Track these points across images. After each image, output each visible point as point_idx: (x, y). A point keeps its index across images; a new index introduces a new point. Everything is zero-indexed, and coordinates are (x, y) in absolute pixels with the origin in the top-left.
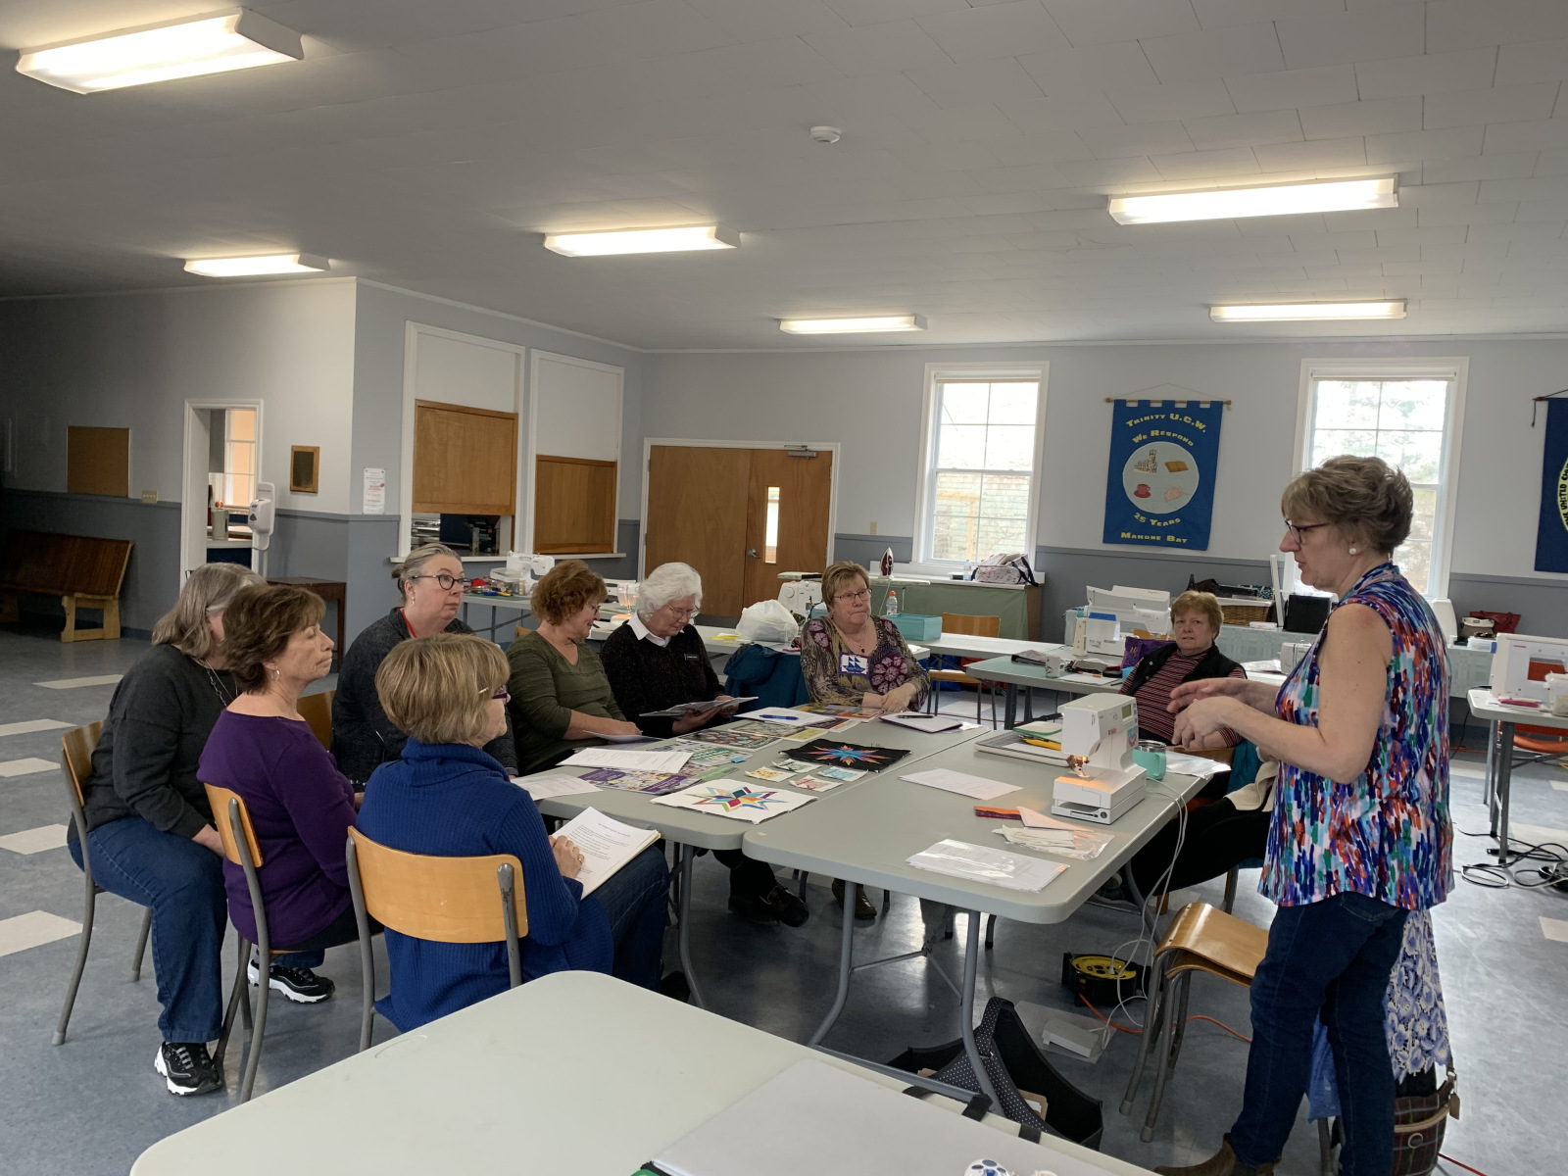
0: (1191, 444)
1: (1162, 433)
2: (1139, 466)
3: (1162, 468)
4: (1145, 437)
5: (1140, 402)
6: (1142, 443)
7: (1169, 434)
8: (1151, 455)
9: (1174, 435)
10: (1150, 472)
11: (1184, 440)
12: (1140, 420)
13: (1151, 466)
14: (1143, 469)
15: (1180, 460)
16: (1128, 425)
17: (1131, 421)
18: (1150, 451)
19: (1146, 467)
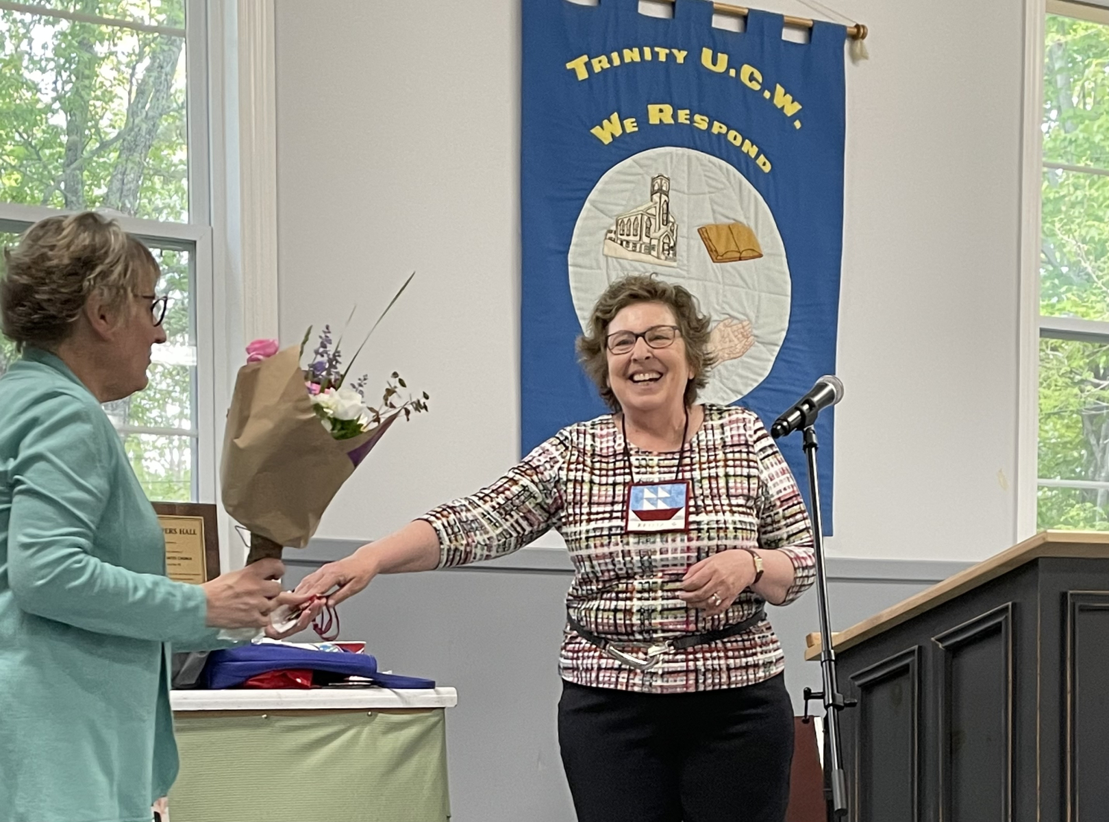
0: (764, 165)
1: (683, 115)
2: (619, 232)
3: (693, 248)
4: (633, 126)
6: (624, 148)
7: (701, 122)
8: (656, 197)
9: (717, 128)
10: (658, 258)
11: (745, 149)
12: (610, 61)
13: (657, 235)
14: (635, 245)
15: (742, 219)
16: (573, 70)
17: (585, 58)
18: (653, 179)
19: (646, 240)
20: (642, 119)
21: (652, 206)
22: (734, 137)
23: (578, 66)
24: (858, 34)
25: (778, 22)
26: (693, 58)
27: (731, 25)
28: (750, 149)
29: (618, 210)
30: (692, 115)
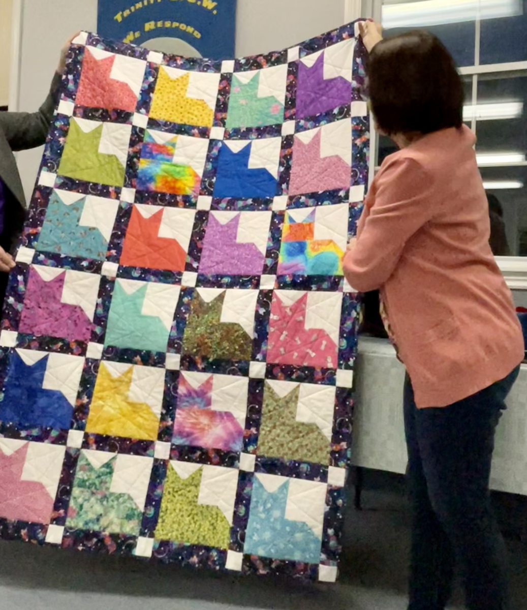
0: (198, 35)
1: (159, 24)
4: (137, 34)
7: (168, 24)
9: (175, 24)
11: (187, 31)
12: (130, 11)
16: (117, 20)
17: (121, 13)
20: (142, 30)
22: (183, 27)
23: (118, 17)
28: (190, 29)
30: (164, 22)
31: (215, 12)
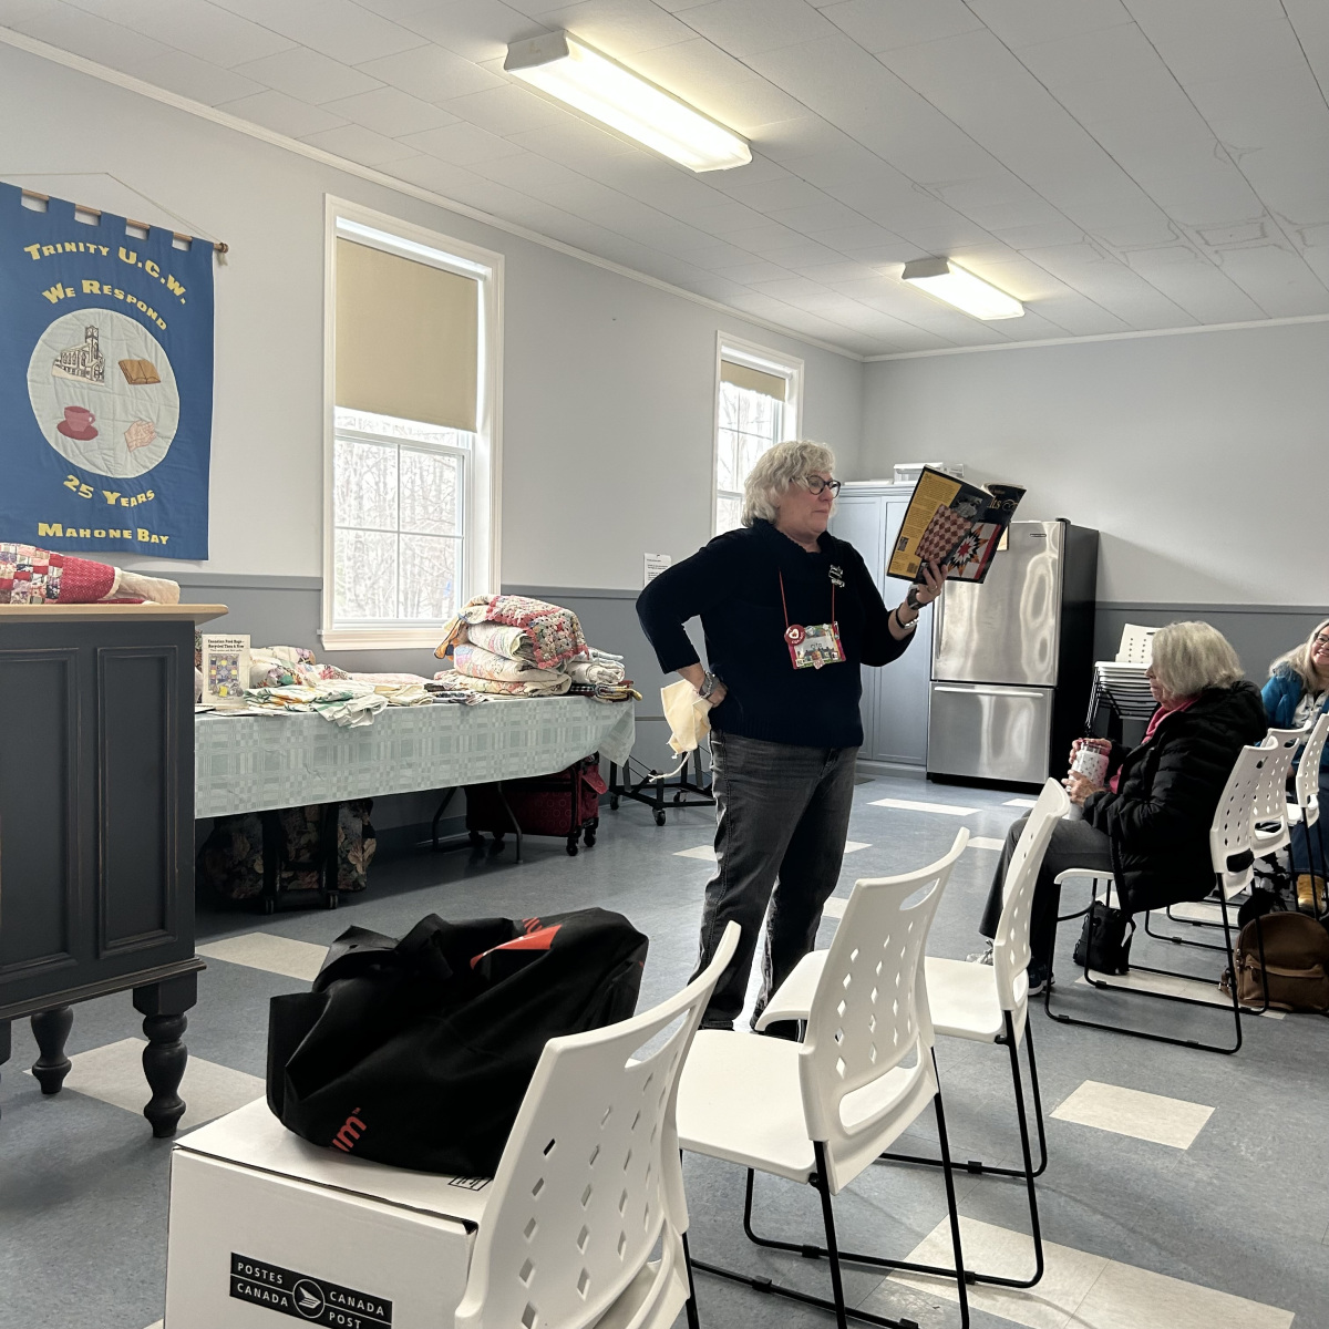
0: (161, 323)
1: (107, 289)
2: (63, 361)
3: (114, 375)
4: (69, 293)
5: (49, 202)
6: (65, 307)
7: (119, 295)
8: (89, 340)
9: (130, 299)
10: (91, 379)
11: (148, 314)
12: (56, 249)
13: (91, 365)
14: (74, 370)
15: (147, 357)
16: (29, 253)
17: (38, 246)
18: (87, 329)
19: (81, 367)
20: (78, 289)
21: (88, 345)
22: (141, 306)
23: (33, 250)
24: (223, 249)
25: (170, 235)
26: (114, 253)
27: (138, 234)
28: (152, 314)
29: (61, 347)
30: (113, 290)
31: (183, 301)
